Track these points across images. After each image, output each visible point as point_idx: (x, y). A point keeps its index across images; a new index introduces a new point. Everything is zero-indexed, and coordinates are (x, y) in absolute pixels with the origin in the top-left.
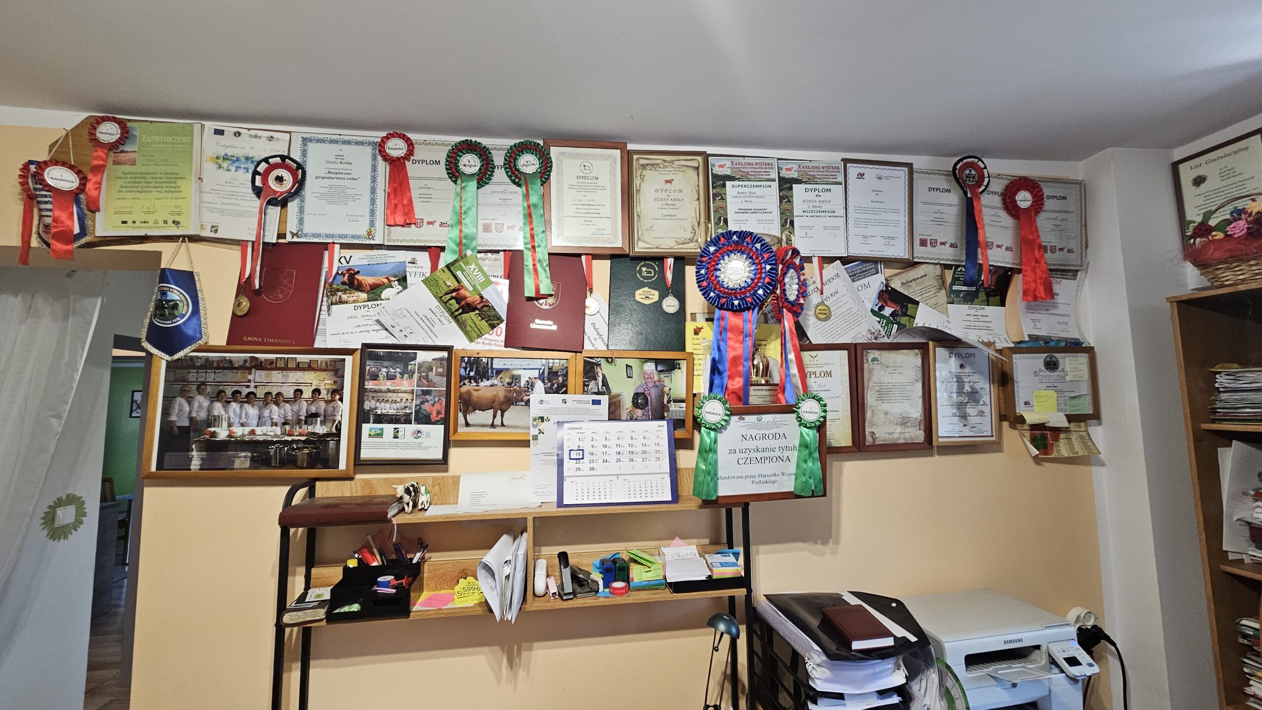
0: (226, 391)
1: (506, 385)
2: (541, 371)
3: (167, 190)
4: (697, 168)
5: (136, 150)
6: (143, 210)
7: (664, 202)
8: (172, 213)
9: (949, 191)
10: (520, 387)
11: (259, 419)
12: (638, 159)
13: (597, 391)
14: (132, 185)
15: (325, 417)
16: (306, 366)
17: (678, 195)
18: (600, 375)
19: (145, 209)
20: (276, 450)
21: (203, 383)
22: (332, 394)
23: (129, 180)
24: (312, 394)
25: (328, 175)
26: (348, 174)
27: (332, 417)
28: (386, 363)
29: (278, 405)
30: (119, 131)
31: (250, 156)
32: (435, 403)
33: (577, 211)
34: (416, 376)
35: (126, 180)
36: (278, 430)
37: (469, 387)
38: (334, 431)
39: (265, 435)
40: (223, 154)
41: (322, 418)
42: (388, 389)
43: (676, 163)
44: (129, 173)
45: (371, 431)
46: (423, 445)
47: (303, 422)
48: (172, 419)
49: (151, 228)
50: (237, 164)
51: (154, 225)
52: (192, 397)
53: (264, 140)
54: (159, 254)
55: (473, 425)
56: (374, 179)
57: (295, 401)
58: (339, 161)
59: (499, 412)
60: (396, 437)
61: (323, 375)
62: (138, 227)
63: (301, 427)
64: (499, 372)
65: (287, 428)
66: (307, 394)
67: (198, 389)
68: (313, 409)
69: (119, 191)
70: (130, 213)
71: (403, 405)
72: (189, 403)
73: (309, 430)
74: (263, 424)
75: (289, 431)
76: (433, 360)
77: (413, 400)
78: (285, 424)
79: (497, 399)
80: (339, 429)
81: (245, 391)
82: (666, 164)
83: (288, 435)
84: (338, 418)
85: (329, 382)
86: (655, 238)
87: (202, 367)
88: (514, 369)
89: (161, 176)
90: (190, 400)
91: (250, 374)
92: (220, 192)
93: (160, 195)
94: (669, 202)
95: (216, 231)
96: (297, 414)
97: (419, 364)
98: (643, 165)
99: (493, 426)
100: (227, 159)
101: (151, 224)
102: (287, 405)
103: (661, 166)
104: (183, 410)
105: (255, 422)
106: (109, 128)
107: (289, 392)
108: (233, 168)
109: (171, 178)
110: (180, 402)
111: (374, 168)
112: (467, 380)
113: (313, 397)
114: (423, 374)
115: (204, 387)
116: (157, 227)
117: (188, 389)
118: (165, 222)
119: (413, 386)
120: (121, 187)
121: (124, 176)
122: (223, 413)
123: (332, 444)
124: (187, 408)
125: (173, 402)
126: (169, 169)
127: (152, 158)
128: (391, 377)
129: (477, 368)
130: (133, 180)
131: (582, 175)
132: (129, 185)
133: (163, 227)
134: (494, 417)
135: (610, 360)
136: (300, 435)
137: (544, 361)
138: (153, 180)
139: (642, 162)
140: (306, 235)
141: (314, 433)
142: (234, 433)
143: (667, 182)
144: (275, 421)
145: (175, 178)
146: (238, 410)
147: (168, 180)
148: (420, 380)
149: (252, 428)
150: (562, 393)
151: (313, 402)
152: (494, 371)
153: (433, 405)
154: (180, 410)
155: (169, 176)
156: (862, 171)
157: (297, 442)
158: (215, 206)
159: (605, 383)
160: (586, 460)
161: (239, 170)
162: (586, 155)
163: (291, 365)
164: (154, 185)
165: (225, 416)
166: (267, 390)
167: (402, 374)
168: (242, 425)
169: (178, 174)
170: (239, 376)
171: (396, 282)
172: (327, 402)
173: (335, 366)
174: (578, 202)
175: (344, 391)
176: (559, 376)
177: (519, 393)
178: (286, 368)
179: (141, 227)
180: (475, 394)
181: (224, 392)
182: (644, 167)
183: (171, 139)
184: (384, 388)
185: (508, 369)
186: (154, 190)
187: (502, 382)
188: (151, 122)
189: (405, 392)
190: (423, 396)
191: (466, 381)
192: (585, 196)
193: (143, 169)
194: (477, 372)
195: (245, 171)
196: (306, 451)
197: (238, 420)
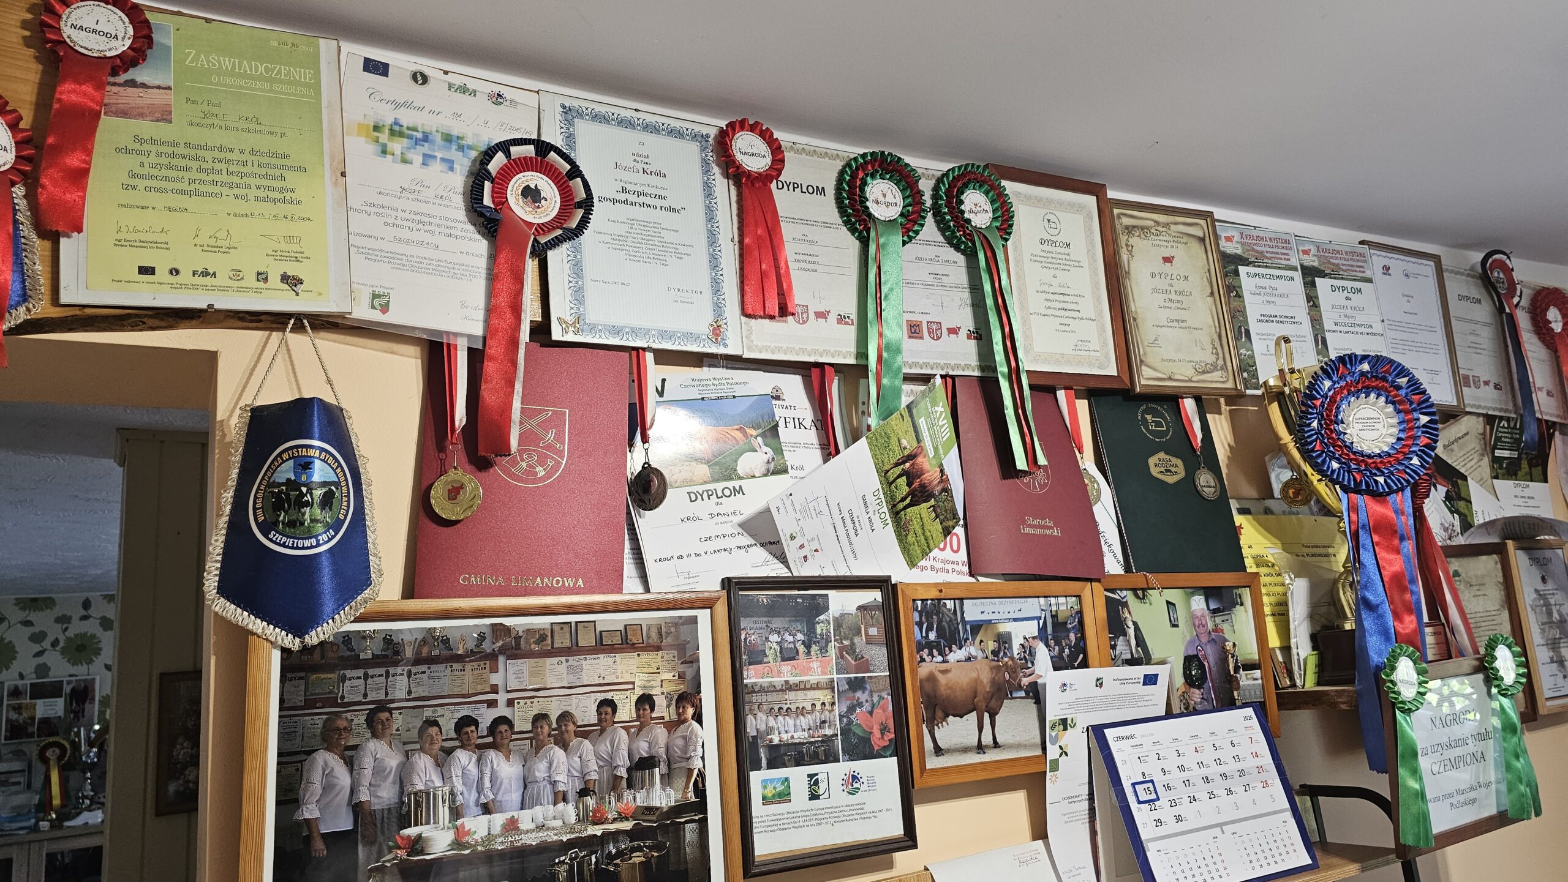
0: (441, 721)
1: (991, 657)
2: (1041, 622)
3: (260, 193)
4: (1202, 240)
5: (172, 84)
6: (198, 241)
7: (1166, 296)
8: (277, 255)
9: (1479, 301)
10: (1012, 658)
11: (525, 787)
12: (1119, 216)
13: (1129, 656)
14: (164, 172)
15: (669, 766)
16: (617, 640)
17: (1181, 285)
18: (1130, 624)
19: (203, 239)
20: (571, 867)
21: (382, 706)
22: (678, 708)
23: (153, 159)
24: (638, 709)
25: (623, 197)
26: (660, 197)
27: (684, 764)
28: (777, 623)
29: (564, 746)
30: (131, 31)
31: (455, 132)
32: (873, 706)
33: (1048, 304)
34: (833, 647)
35: (143, 158)
36: (569, 811)
37: (931, 665)
38: (691, 796)
39: (541, 827)
40: (389, 121)
41: (663, 768)
42: (787, 682)
43: (1173, 227)
44: (153, 141)
45: (765, 787)
46: (867, 808)
47: (624, 783)
48: (307, 816)
49: (223, 289)
50: (426, 148)
51: (230, 283)
52: (355, 748)
53: (482, 103)
54: (210, 358)
55: (949, 751)
56: (710, 215)
57: (602, 731)
58: (640, 166)
59: (986, 716)
60: (814, 796)
61: (653, 659)
62: (186, 287)
63: (619, 798)
64: (976, 627)
65: (590, 802)
66: (626, 711)
67: (370, 722)
68: (643, 749)
69: (125, 187)
70: (162, 246)
71: (817, 716)
72: (350, 764)
73: (639, 803)
74: (535, 802)
75: (595, 811)
76: (859, 608)
77: (833, 704)
78: (583, 793)
79: (979, 688)
80: (701, 792)
81: (486, 717)
82: (1160, 229)
83: (595, 823)
84: (697, 764)
85: (669, 676)
86: (1163, 360)
87: (377, 661)
88: (999, 621)
89: (243, 158)
90: (350, 758)
91: (494, 669)
92: (389, 212)
93: (242, 207)
94: (1174, 297)
95: (385, 309)
96: (609, 763)
97: (836, 620)
98: (1127, 227)
99: (980, 748)
100: (401, 134)
101: (222, 280)
102: (586, 742)
103: (1153, 231)
104: (334, 786)
105: (515, 797)
106: (103, 20)
107: (586, 712)
108: (418, 159)
109: (268, 166)
110: (326, 761)
111: (708, 191)
112: (926, 651)
113: (638, 716)
114: (846, 643)
115: (384, 715)
116: (240, 290)
117: (345, 724)
118: (262, 277)
119: (831, 673)
120: (132, 175)
121: (137, 146)
122: (438, 782)
123: (690, 832)
124: (343, 777)
125: (306, 764)
126: (263, 143)
127: (215, 110)
128: (788, 655)
129: (940, 622)
130: (164, 161)
131: (1047, 237)
132: (155, 172)
133: (258, 291)
134: (981, 729)
135: (1140, 593)
136: (621, 817)
137: (1042, 600)
138: (223, 166)
139: (1126, 221)
140: (592, 328)
141: (650, 810)
142: (468, 833)
143: (1168, 260)
144: (561, 787)
145: (283, 167)
146: (472, 768)
147: (263, 171)
148: (842, 657)
149: (508, 815)
150: (1080, 666)
151: (640, 729)
152: (968, 627)
153: (871, 713)
154: (328, 787)
155: (265, 160)
156: (1387, 262)
157: (614, 836)
158: (376, 244)
159: (1140, 641)
160: (1163, 802)
161: (431, 162)
162: (1050, 201)
163: (586, 639)
164: (224, 178)
165: (443, 791)
166: (536, 708)
167: (808, 646)
168: (486, 809)
169: (286, 157)
170: (467, 677)
171: (759, 439)
172: (672, 726)
173: (677, 637)
174: (1045, 288)
175: (703, 695)
176: (1068, 631)
177: (1013, 671)
178: (574, 650)
179: (195, 287)
180: (942, 679)
181: (436, 723)
182: (1129, 229)
183: (262, 68)
184: (778, 681)
185: (989, 622)
186: (225, 190)
187: (983, 651)
188: (208, 21)
189: (817, 687)
190: (851, 694)
191: (925, 653)
192: (1055, 277)
193: (196, 135)
194: (940, 633)
195: (444, 167)
196: (638, 858)
197: (474, 795)
